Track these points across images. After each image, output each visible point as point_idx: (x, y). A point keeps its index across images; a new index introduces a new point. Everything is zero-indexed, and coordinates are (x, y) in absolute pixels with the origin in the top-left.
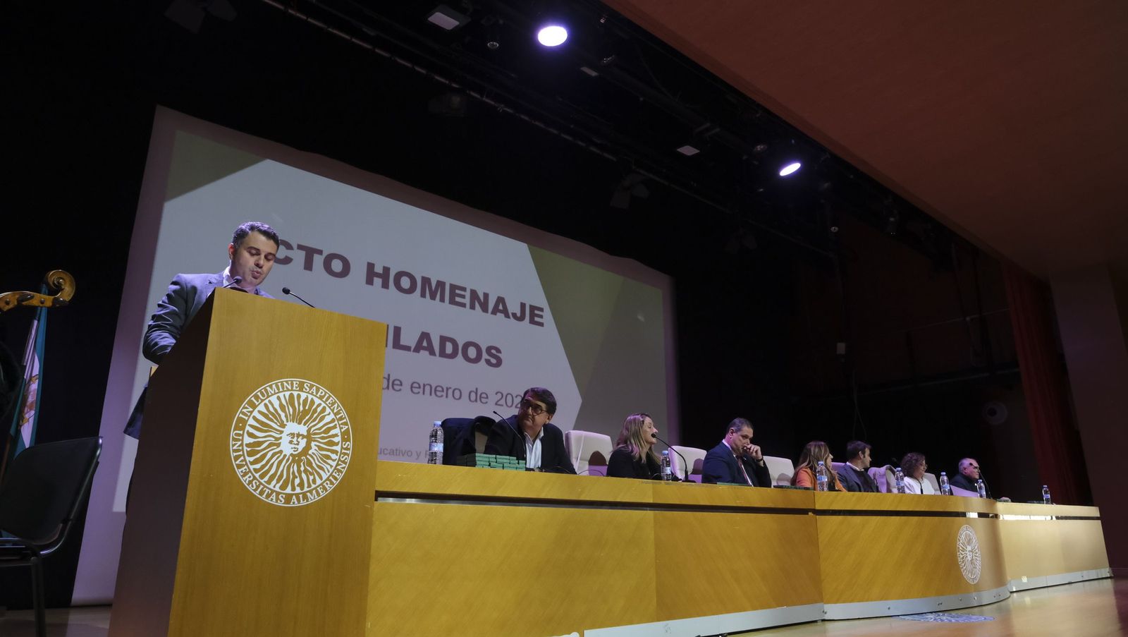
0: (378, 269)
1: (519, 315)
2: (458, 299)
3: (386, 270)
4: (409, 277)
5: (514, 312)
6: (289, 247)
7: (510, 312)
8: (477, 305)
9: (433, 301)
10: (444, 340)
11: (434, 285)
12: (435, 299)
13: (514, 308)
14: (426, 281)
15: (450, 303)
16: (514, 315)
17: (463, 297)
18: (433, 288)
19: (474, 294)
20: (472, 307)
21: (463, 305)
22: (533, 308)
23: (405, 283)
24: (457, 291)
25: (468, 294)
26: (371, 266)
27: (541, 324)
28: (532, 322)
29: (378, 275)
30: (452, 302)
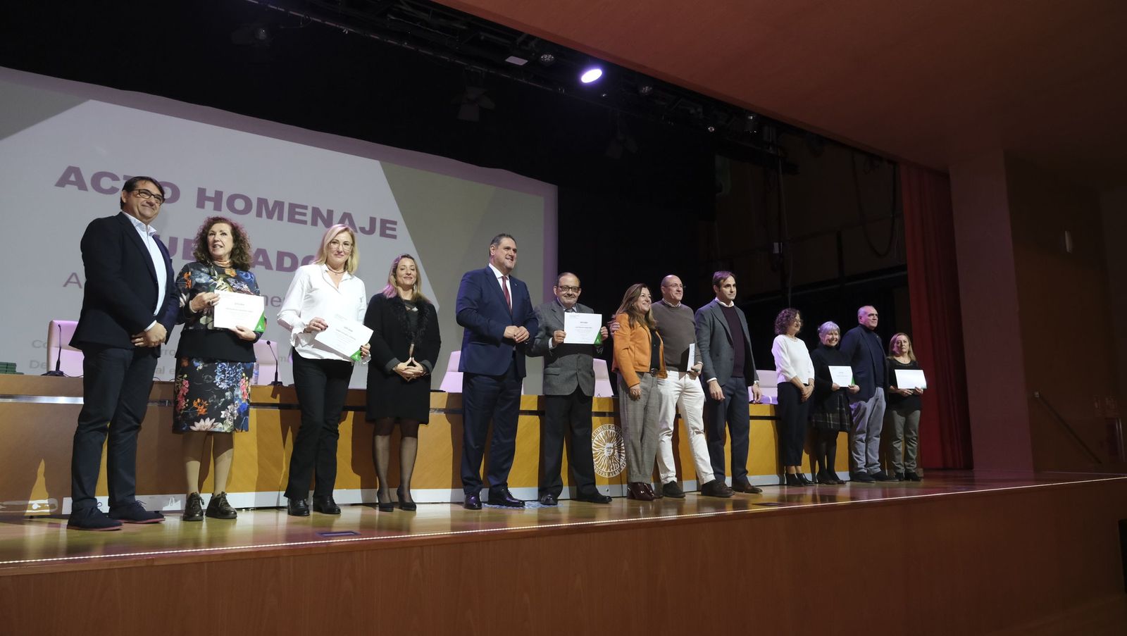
0: (210, 193)
1: (367, 229)
2: (297, 217)
3: (219, 194)
4: (243, 199)
5: (362, 226)
6: (114, 178)
7: (358, 225)
8: (320, 221)
9: (270, 220)
10: (281, 255)
11: (271, 206)
12: (271, 218)
13: (362, 221)
14: (262, 202)
15: (289, 221)
16: (363, 230)
17: (304, 214)
18: (270, 208)
19: (316, 212)
20: (314, 223)
21: (305, 222)
22: (384, 222)
23: (239, 204)
24: (297, 210)
25: (309, 212)
26: (201, 192)
27: (394, 237)
28: (383, 234)
29: (210, 199)
30: (292, 219)
